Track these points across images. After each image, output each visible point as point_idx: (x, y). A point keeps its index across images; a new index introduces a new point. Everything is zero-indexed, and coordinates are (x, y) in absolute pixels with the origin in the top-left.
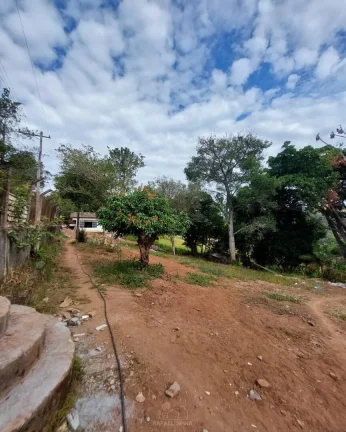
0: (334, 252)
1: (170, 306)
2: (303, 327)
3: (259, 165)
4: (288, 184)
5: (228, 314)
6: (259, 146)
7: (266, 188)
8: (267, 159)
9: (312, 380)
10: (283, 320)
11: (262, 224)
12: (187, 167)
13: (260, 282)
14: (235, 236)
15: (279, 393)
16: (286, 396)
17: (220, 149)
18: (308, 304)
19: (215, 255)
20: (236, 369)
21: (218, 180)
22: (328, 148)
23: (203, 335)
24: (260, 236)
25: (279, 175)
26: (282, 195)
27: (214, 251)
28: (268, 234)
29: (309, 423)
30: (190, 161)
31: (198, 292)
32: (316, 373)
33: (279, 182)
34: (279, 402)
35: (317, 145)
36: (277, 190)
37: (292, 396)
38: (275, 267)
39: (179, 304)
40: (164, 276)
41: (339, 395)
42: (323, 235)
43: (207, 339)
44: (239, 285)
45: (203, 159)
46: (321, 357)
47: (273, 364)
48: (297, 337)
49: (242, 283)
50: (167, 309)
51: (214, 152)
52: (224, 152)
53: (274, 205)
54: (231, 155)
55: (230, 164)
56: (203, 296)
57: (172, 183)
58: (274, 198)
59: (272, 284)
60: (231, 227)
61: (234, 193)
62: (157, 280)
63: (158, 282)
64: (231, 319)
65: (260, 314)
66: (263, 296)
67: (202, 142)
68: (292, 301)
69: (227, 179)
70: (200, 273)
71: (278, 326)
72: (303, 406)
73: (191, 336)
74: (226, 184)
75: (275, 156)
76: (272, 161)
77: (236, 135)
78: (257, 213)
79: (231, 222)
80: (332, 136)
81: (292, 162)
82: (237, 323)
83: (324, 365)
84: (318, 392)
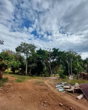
0: (46, 71)
1: (14, 90)
2: (46, 87)
3: (35, 51)
4: (40, 56)
5: (31, 89)
6: (35, 47)
7: (36, 57)
8: (36, 50)
9: (51, 97)
10: (42, 87)
11: (34, 65)
12: (16, 48)
13: (34, 79)
14: (27, 68)
15: (48, 103)
16: (50, 103)
17: (27, 46)
18: (45, 82)
19: (20, 73)
20: (39, 101)
21: (25, 53)
22: (46, 51)
23: (28, 96)
24: (34, 68)
25: (39, 54)
26: (38, 58)
27: (20, 72)
28: (35, 67)
29: (54, 106)
30: (18, 46)
31: (21, 85)
32: (52, 96)
33: (38, 56)
34: (49, 104)
35: (45, 50)
36: (38, 57)
37: (50, 102)
38: (35, 75)
39: (17, 89)
40: (8, 81)
41: (56, 98)
42: (44, 67)
43: (30, 97)
44: (30, 81)
45: (22, 47)
46: (51, 92)
47: (45, 97)
48: (46, 90)
49: (31, 80)
50: (14, 92)
51: (25, 46)
52: (27, 47)
53: (37, 61)
54: (29, 48)
55: (28, 50)
56: (23, 85)
57: (11, 51)
58: (37, 59)
59: (37, 79)
60: (27, 65)
61: (28, 57)
62: (6, 83)
63: (7, 84)
64: (33, 90)
65: (38, 87)
66: (36, 82)
67: (22, 43)
68: (42, 82)
69: (27, 53)
70: (19, 79)
71: (42, 88)
72: (53, 103)
73: (25, 97)
74: (27, 54)
75: (38, 50)
76: (37, 51)
77: (30, 43)
78: (33, 62)
79: (27, 64)
80: (47, 49)
81: (41, 52)
82: (34, 90)
83: (52, 94)
84: (53, 99)
